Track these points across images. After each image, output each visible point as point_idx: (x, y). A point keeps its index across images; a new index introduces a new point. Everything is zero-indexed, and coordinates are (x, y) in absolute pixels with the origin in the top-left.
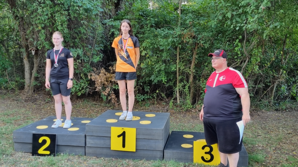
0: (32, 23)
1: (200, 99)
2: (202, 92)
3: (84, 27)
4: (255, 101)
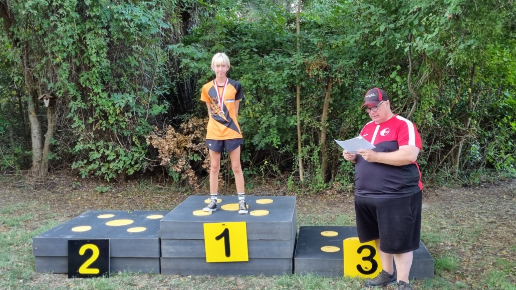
0: (46, 51)
1: (339, 173)
2: (341, 160)
3: (136, 55)
4: (429, 172)
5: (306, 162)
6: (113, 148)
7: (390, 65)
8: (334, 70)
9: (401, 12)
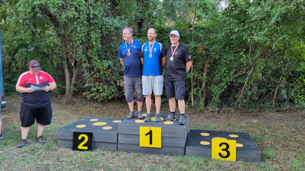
0: (72, 40)
1: (212, 102)
2: (213, 95)
3: (114, 42)
4: (259, 103)
5: (195, 96)
6: (102, 86)
7: (240, 49)
8: (210, 51)
9: (247, 22)
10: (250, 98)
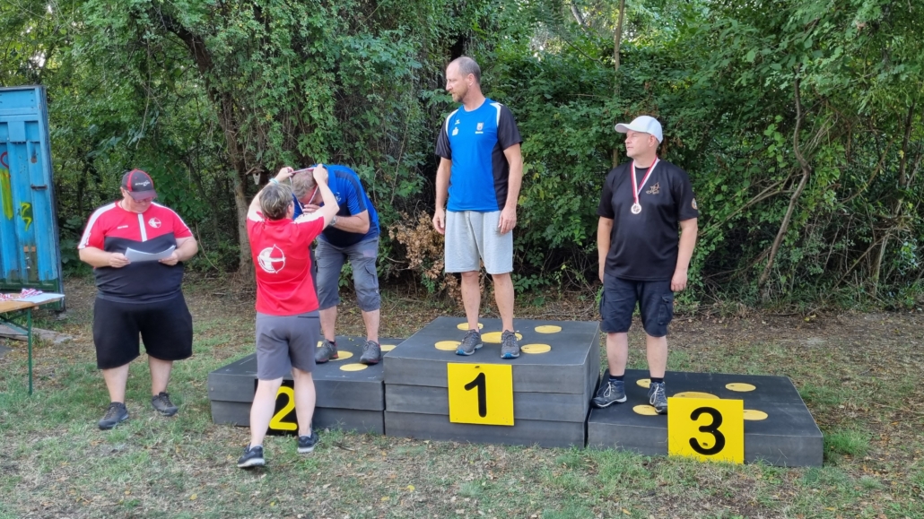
3: (376, 110)
4: (827, 286)
8: (670, 125)
9: (785, 29)
10: (801, 270)
